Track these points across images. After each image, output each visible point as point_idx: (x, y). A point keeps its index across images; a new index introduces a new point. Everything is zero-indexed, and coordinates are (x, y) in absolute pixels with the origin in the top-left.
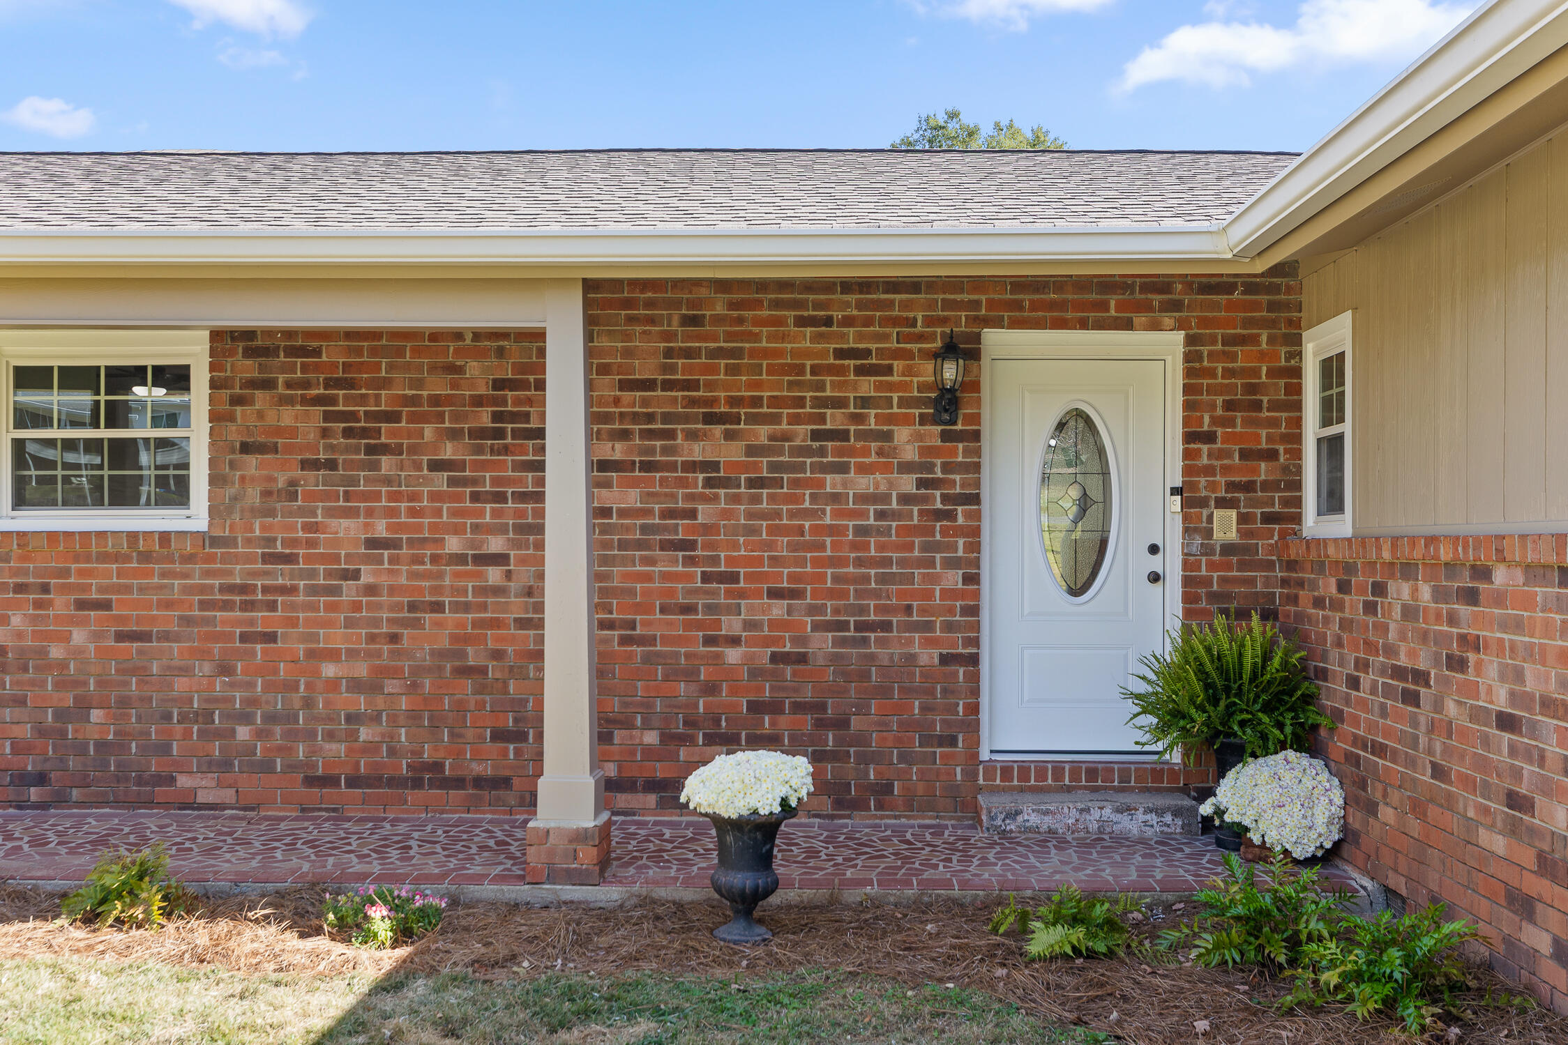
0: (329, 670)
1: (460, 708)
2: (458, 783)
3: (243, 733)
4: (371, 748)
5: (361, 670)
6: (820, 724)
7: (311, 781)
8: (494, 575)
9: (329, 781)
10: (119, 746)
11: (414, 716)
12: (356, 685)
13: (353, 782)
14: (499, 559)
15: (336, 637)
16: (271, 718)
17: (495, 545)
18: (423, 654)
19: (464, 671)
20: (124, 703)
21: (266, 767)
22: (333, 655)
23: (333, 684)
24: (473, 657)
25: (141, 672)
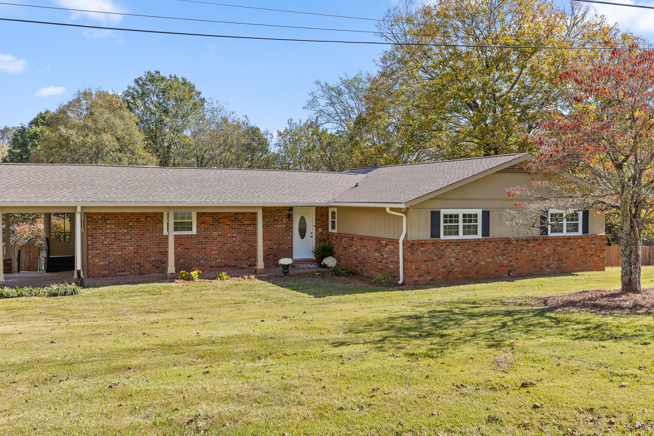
0: (213, 252)
1: (230, 256)
2: (230, 266)
3: (202, 261)
4: (218, 262)
5: (217, 252)
6: (275, 257)
7: (211, 267)
8: (234, 239)
9: (213, 267)
10: (185, 264)
11: (224, 258)
12: (217, 254)
13: (216, 267)
14: (235, 237)
15: (214, 248)
16: (205, 259)
17: (235, 235)
18: (225, 250)
19: (231, 252)
20: (185, 258)
21: (205, 266)
22: (213, 250)
23: (214, 254)
24: (232, 250)
25: (187, 254)
